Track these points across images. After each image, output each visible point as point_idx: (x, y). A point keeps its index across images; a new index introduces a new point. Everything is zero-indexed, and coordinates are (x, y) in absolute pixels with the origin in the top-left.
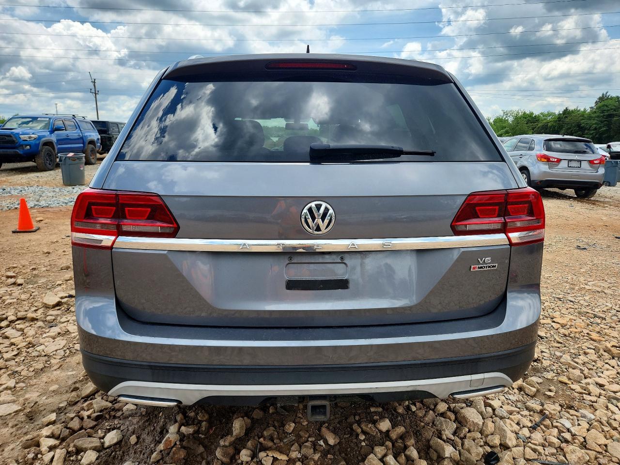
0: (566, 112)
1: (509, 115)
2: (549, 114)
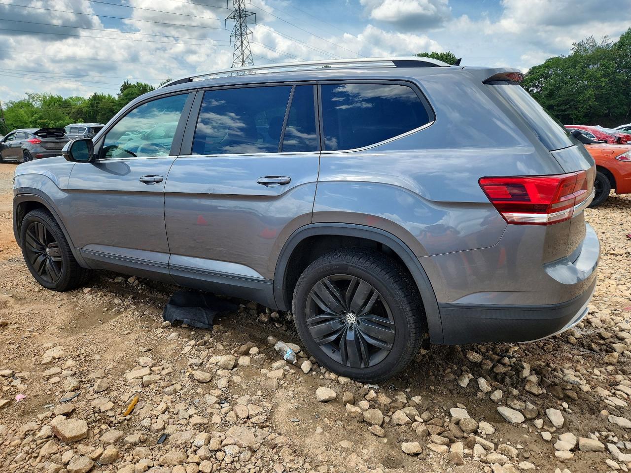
0: (96, 98)
1: (36, 98)
2: (78, 99)
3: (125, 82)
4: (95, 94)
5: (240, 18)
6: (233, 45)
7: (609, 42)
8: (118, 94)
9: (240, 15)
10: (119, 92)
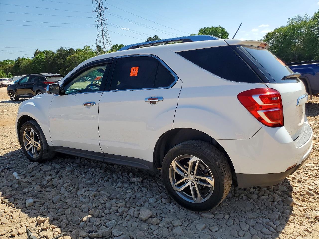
3: (36, 50)
4: (19, 57)
5: (100, 11)
6: (97, 26)
7: (308, 17)
8: (33, 57)
9: (100, 10)
10: (33, 56)
